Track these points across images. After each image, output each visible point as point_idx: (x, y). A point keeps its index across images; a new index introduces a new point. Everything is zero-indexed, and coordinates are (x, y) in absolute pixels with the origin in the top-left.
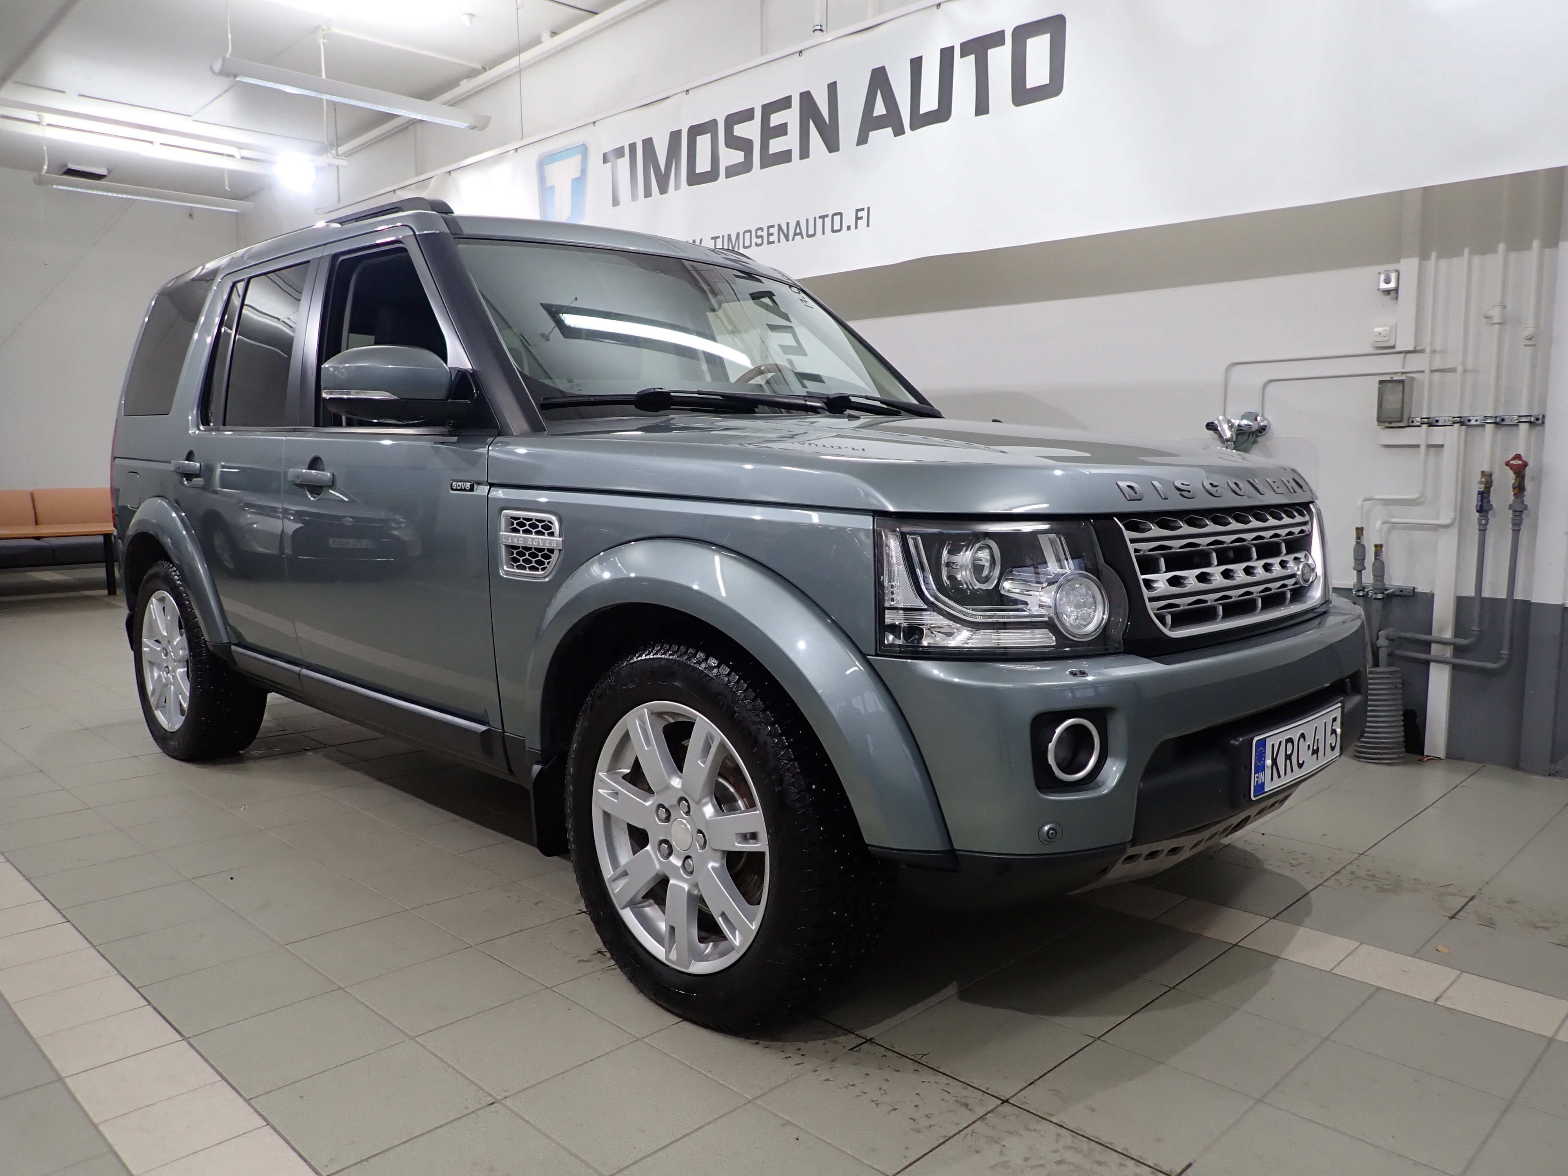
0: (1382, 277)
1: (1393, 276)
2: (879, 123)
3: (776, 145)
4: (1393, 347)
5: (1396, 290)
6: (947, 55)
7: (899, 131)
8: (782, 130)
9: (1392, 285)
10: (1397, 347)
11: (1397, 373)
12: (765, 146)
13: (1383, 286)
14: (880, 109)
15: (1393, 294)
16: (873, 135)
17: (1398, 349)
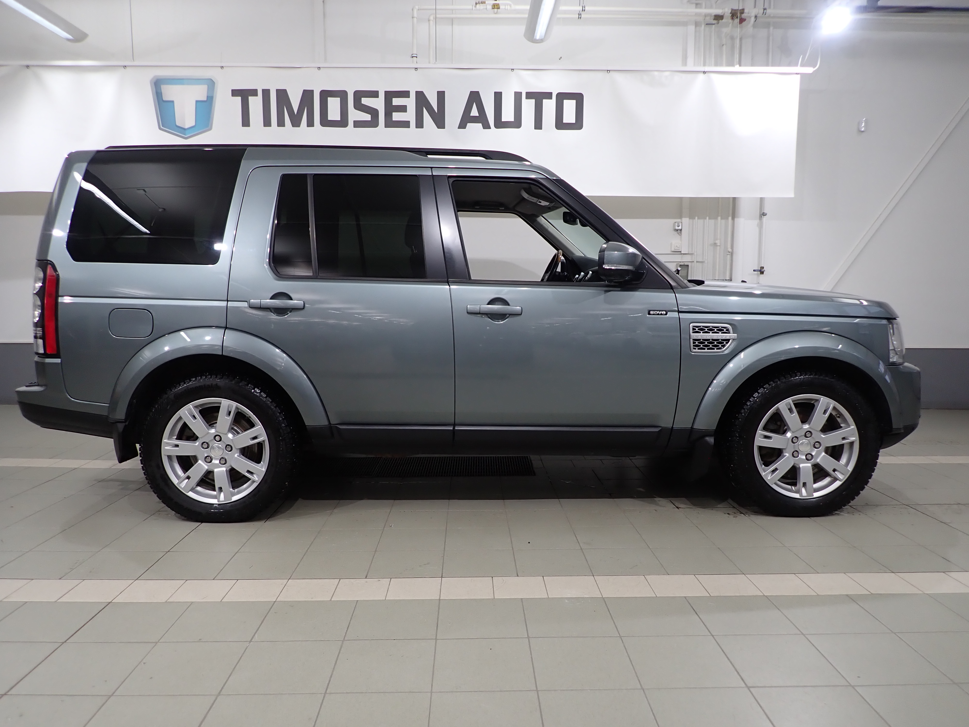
0: (677, 224)
1: (680, 224)
2: (474, 120)
3: (397, 116)
4: (680, 252)
5: (681, 230)
6: (518, 96)
7: (486, 126)
8: (403, 109)
9: (680, 228)
10: (682, 252)
11: (681, 262)
12: (388, 115)
13: (677, 228)
14: (474, 112)
15: (679, 231)
16: (469, 125)
17: (682, 253)
